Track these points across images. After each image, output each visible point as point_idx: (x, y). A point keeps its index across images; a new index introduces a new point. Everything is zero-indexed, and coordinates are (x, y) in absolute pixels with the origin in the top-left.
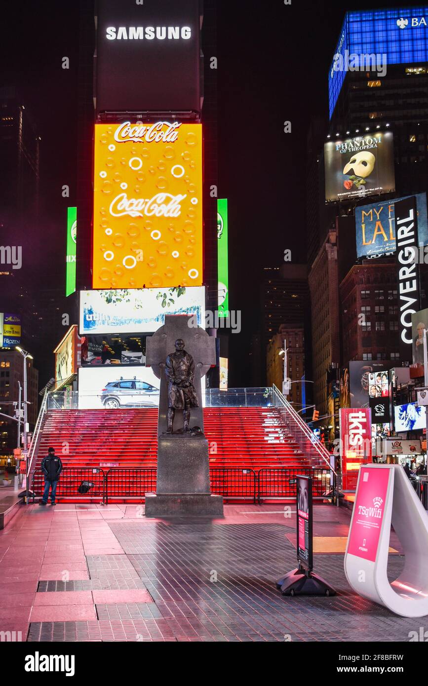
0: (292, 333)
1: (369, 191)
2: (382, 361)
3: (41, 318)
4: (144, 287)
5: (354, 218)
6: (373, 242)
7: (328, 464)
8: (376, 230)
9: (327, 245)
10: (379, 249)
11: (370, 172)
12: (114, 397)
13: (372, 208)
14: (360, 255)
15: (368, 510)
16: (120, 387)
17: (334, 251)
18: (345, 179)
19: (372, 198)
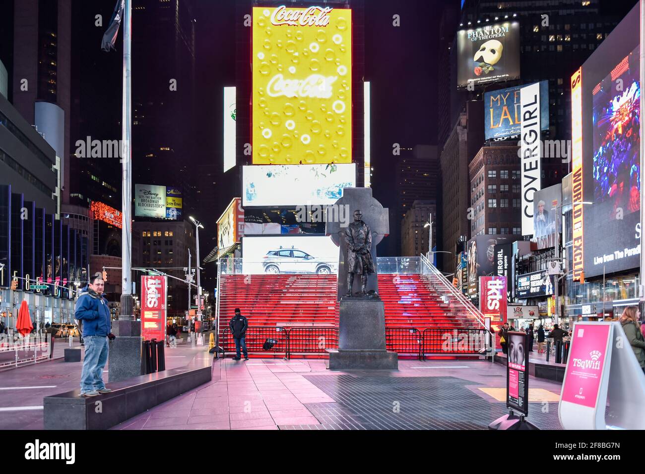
0: (424, 209)
1: (497, 78)
2: (506, 235)
3: (199, 192)
4: (301, 163)
5: (483, 103)
6: (500, 126)
7: (483, 325)
8: (503, 114)
9: (458, 128)
10: (505, 132)
11: (498, 60)
12: (273, 264)
13: (500, 94)
14: (488, 137)
15: (584, 362)
16: (280, 255)
17: (464, 133)
18: (475, 66)
19: (500, 84)
